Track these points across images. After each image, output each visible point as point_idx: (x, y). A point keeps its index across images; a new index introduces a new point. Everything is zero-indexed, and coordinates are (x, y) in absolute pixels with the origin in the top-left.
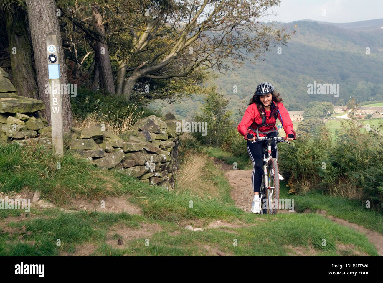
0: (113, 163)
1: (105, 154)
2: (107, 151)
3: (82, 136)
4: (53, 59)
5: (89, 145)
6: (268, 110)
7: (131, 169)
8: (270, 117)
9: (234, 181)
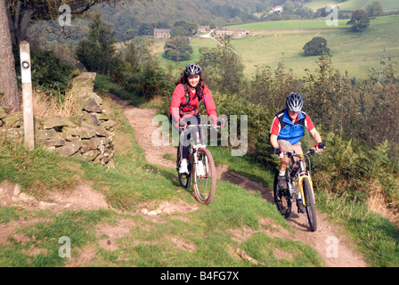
0: (73, 151)
1: (66, 143)
2: (67, 140)
3: (45, 127)
4: (26, 65)
5: (51, 135)
6: (194, 92)
7: (87, 154)
8: (194, 98)
9: (133, 122)
